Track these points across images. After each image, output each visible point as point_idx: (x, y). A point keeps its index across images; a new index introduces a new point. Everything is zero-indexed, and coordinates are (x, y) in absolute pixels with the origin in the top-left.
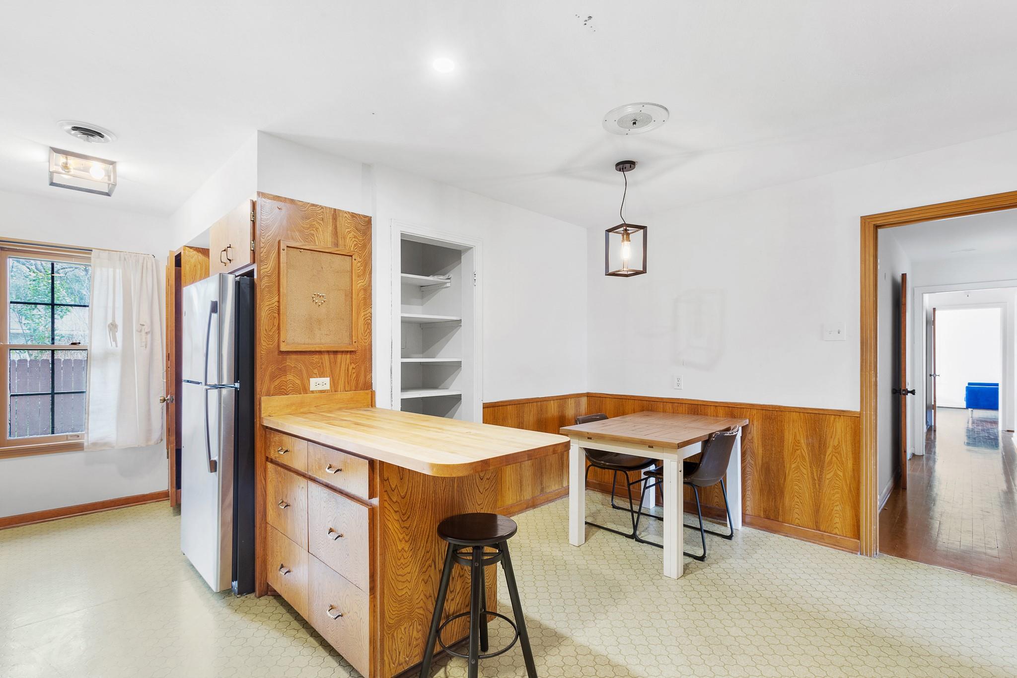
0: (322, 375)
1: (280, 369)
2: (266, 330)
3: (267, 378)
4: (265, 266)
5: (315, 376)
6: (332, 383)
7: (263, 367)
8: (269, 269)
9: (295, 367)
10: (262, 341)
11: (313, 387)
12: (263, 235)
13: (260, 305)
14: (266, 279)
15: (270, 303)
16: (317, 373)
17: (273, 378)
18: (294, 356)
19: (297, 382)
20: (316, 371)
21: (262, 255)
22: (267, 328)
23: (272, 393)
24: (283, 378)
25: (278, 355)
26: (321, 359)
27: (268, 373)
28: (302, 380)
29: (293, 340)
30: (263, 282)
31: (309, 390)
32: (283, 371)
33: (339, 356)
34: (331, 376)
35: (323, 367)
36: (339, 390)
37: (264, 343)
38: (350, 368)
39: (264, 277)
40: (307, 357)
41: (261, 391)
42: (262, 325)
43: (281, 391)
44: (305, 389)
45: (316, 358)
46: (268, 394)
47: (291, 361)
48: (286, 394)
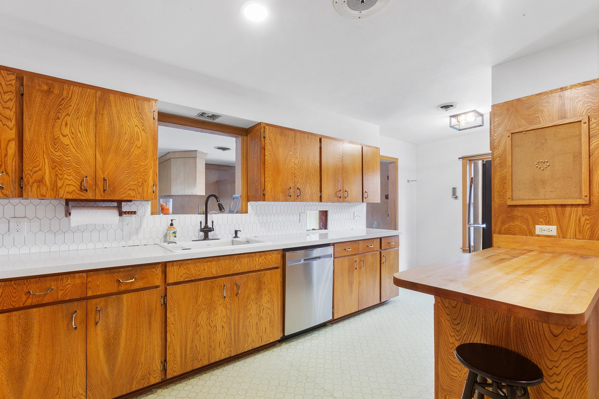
0: (548, 223)
1: (509, 217)
2: (498, 192)
3: (499, 223)
4: (498, 151)
5: (540, 224)
6: (559, 229)
7: (496, 215)
8: (500, 152)
9: (521, 216)
10: (495, 199)
11: (537, 232)
12: (495, 131)
13: (494, 176)
14: (498, 159)
15: (501, 173)
16: (543, 221)
17: (503, 223)
18: (521, 209)
19: (523, 227)
20: (541, 220)
21: (495, 144)
22: (499, 191)
23: (502, 232)
24: (512, 224)
25: (508, 207)
26: (547, 211)
27: (500, 219)
28: (528, 225)
29: (519, 197)
30: (496, 162)
31: (535, 234)
32: (512, 218)
33: (568, 209)
34: (558, 225)
35: (549, 217)
36: (568, 237)
37: (496, 200)
38: (583, 219)
39: (496, 158)
40: (533, 209)
41: (495, 231)
42: (495, 189)
43: (508, 232)
44: (531, 233)
45: (542, 210)
46: (500, 233)
47: (518, 212)
48: (514, 235)
